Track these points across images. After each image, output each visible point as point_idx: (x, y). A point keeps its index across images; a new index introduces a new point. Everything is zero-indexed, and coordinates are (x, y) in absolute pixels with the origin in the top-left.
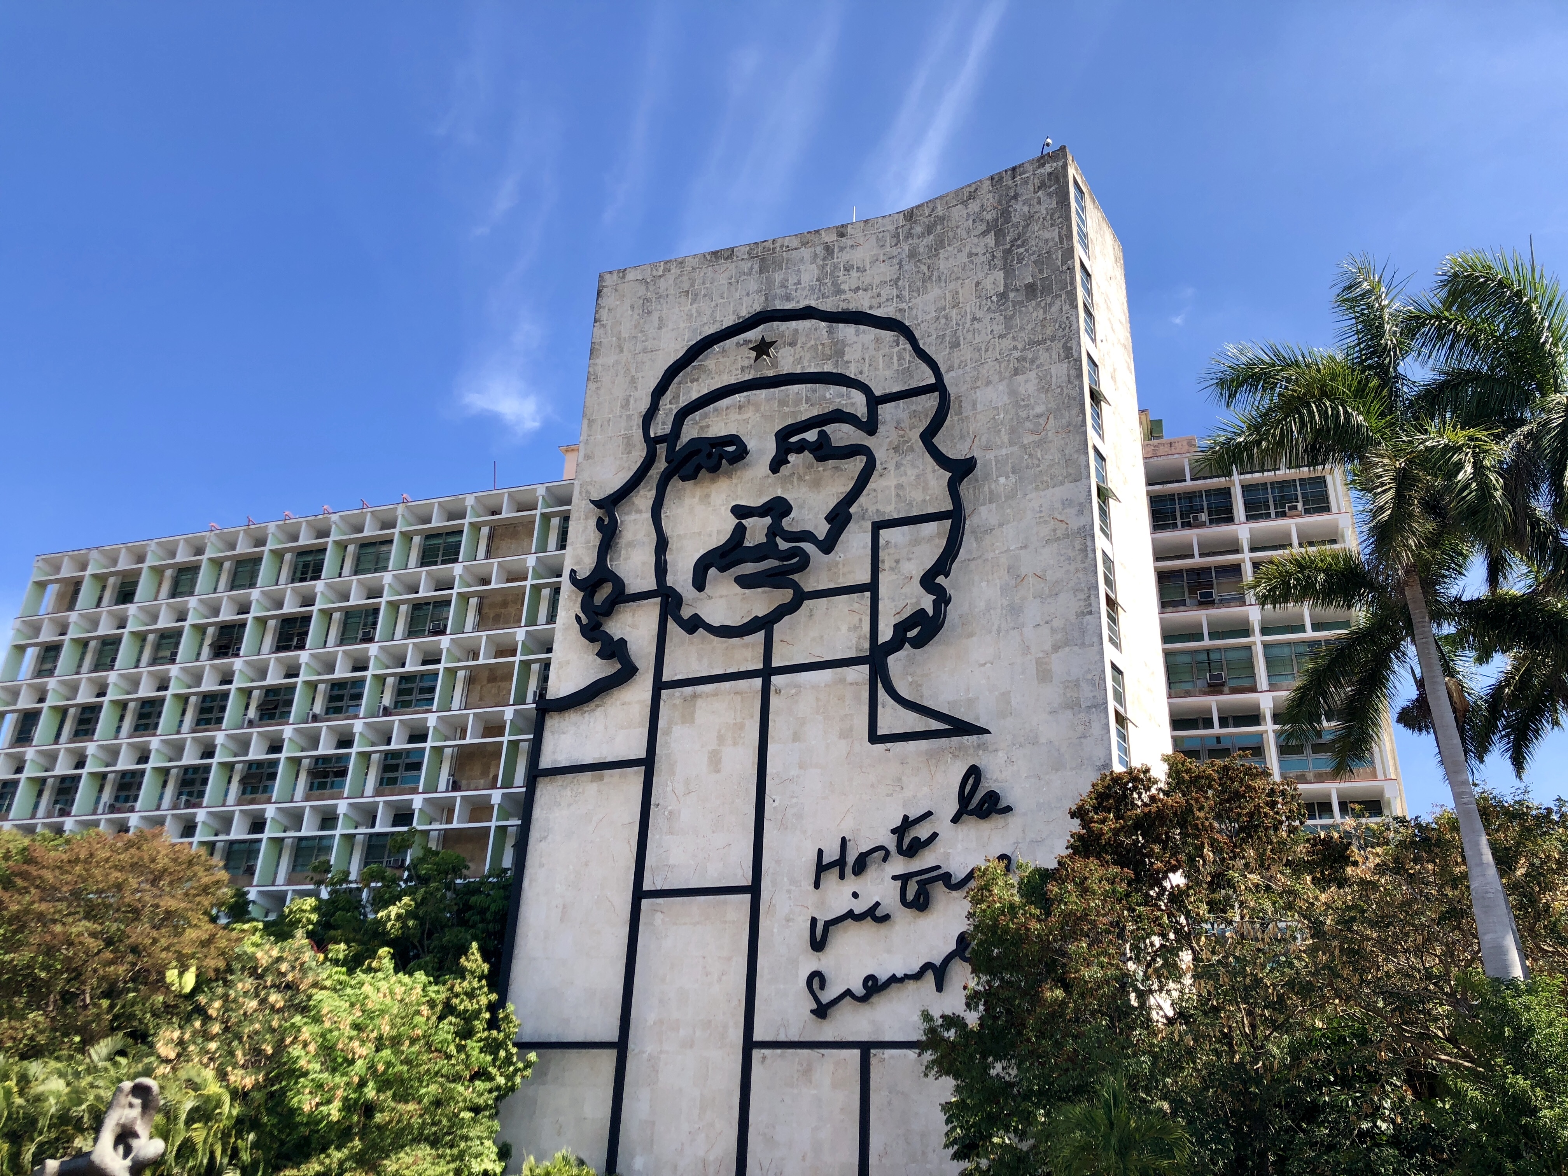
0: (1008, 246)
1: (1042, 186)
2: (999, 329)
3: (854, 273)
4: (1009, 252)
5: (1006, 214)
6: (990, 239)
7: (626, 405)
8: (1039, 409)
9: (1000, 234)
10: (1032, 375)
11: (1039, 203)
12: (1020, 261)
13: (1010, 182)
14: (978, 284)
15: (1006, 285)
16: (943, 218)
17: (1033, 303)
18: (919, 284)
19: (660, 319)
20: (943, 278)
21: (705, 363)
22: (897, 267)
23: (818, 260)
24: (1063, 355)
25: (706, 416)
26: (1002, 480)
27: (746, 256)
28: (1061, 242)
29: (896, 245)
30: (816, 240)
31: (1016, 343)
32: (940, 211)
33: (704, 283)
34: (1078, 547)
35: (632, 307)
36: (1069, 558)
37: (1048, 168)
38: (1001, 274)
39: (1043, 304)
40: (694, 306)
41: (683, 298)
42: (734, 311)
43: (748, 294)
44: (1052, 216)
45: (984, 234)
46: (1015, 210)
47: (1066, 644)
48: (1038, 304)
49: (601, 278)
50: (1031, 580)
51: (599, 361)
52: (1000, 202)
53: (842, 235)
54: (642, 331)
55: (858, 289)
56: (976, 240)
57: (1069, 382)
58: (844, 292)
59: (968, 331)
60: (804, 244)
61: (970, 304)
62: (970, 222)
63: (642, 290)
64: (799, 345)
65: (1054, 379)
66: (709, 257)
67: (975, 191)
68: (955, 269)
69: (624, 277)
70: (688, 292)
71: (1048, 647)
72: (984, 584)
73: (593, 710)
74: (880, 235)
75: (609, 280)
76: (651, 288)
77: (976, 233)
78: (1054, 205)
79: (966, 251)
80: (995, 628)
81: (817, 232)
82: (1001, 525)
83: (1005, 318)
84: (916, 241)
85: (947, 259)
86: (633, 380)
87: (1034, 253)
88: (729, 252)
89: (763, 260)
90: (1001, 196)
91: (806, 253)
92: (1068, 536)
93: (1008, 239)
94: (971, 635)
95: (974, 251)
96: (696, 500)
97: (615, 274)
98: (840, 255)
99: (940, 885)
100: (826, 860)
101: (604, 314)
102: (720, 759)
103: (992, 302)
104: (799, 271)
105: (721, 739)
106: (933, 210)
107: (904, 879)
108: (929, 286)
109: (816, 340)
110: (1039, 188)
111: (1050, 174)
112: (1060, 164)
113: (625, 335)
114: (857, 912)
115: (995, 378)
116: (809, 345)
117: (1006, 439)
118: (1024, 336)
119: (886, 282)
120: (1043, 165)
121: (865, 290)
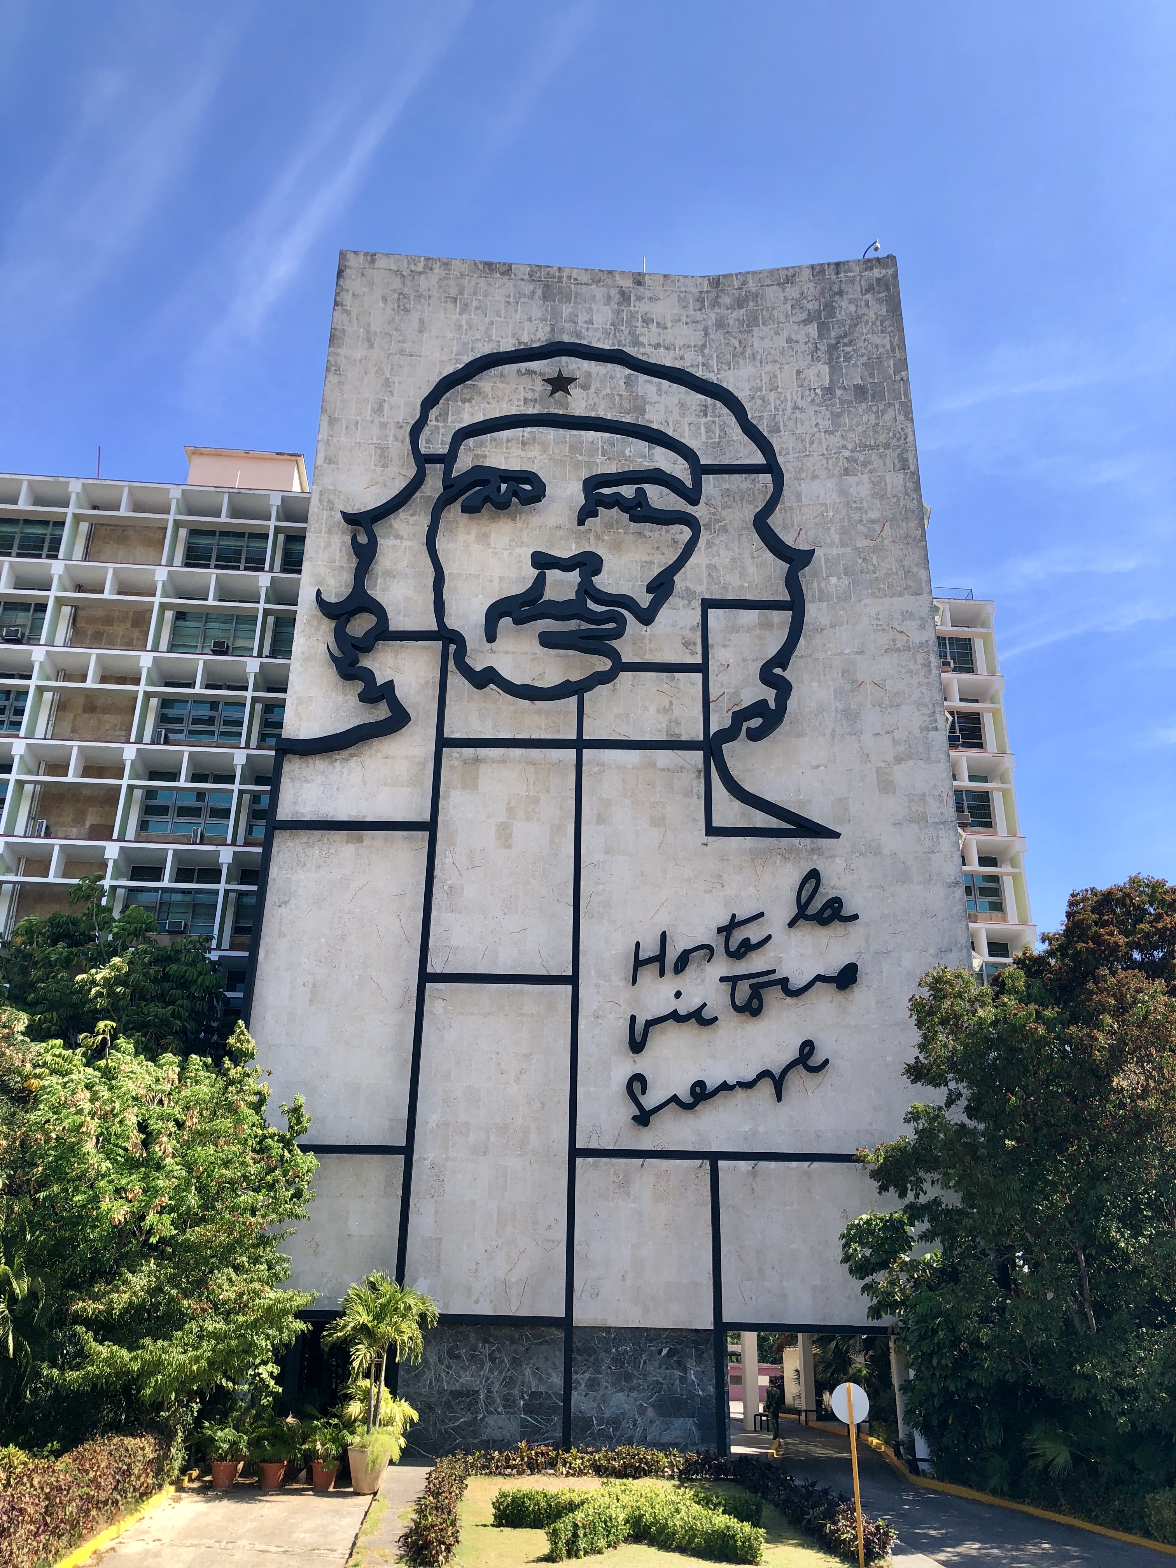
0: (834, 342)
1: (869, 289)
2: (826, 424)
3: (653, 328)
4: (833, 348)
5: (830, 308)
6: (813, 329)
7: (379, 409)
8: (874, 515)
9: (823, 328)
10: (865, 478)
11: (867, 305)
12: (847, 359)
13: (834, 277)
14: (799, 372)
15: (831, 381)
16: (756, 296)
17: (864, 405)
18: (729, 357)
19: (422, 321)
20: (758, 357)
21: (480, 384)
22: (703, 333)
23: (612, 303)
24: (898, 465)
25: (482, 444)
26: (833, 580)
27: (527, 277)
28: (893, 351)
29: (700, 310)
30: (609, 281)
31: (845, 442)
32: (752, 286)
33: (475, 293)
34: (920, 661)
35: (385, 299)
36: (910, 672)
37: (877, 273)
38: (826, 367)
39: (874, 409)
40: (465, 317)
41: (450, 305)
42: (514, 335)
43: (530, 320)
44: (882, 322)
45: (805, 322)
46: (841, 307)
47: (910, 758)
48: (869, 408)
49: (342, 255)
50: (870, 687)
51: (342, 351)
52: (822, 293)
53: (639, 283)
54: (397, 330)
55: (657, 346)
56: (796, 327)
57: (906, 493)
58: (643, 345)
59: (790, 419)
60: (596, 281)
61: (791, 391)
62: (789, 308)
63: (397, 283)
64: (593, 390)
65: (889, 487)
66: (481, 267)
67: (794, 276)
68: (773, 351)
69: (373, 261)
70: (455, 299)
71: (890, 757)
72: (815, 684)
73: (346, 760)
74: (682, 295)
75: (354, 262)
76: (409, 283)
77: (795, 319)
78: (884, 312)
79: (785, 334)
80: (828, 731)
81: (610, 272)
82: (833, 626)
83: (832, 414)
84: (724, 311)
85: (762, 339)
86: (387, 383)
87: (863, 355)
88: (506, 268)
89: (546, 286)
90: (823, 289)
91: (599, 292)
92: (909, 649)
93: (833, 334)
94: (801, 735)
95: (793, 337)
96: (472, 538)
97: (361, 257)
98: (637, 304)
99: (777, 991)
100: (643, 956)
101: (347, 298)
102: (511, 833)
103: (816, 394)
104: (590, 308)
105: (510, 810)
106: (744, 284)
107: (732, 981)
108: (741, 362)
109: (611, 388)
110: (867, 291)
111: (878, 280)
112: (890, 272)
113: (373, 328)
114: (682, 1012)
115: (823, 474)
116: (604, 392)
117: (837, 538)
118: (855, 437)
119: (689, 346)
120: (871, 269)
121: (667, 349)
